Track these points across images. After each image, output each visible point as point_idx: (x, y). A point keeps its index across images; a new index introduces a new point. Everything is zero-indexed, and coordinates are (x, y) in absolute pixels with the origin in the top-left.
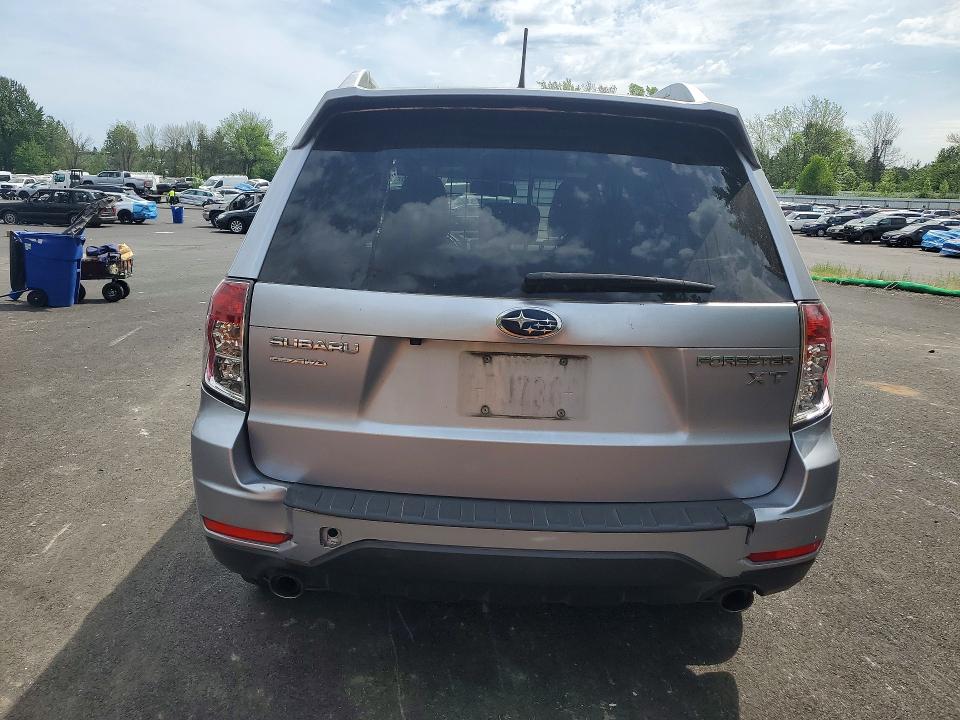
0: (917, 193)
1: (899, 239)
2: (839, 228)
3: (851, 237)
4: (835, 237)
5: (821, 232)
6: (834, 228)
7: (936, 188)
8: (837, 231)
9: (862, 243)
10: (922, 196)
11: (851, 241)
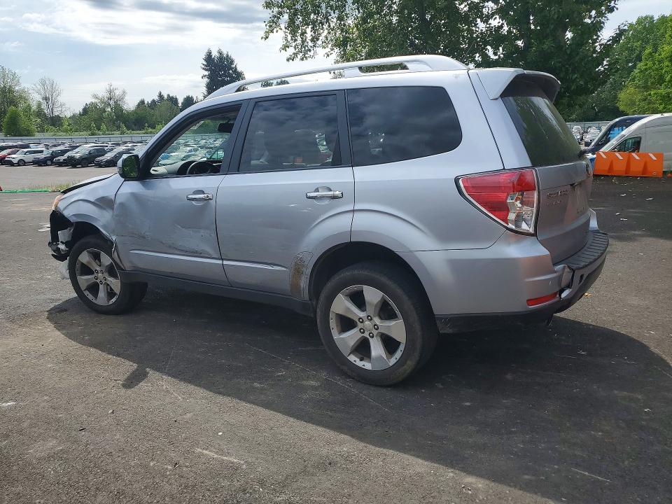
0: (90, 133)
1: (106, 162)
2: (62, 158)
3: (73, 163)
4: (60, 164)
5: (49, 162)
6: (59, 158)
7: (99, 129)
8: (61, 161)
9: (82, 167)
10: (93, 134)
11: (74, 166)
